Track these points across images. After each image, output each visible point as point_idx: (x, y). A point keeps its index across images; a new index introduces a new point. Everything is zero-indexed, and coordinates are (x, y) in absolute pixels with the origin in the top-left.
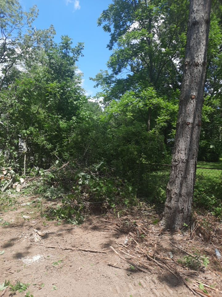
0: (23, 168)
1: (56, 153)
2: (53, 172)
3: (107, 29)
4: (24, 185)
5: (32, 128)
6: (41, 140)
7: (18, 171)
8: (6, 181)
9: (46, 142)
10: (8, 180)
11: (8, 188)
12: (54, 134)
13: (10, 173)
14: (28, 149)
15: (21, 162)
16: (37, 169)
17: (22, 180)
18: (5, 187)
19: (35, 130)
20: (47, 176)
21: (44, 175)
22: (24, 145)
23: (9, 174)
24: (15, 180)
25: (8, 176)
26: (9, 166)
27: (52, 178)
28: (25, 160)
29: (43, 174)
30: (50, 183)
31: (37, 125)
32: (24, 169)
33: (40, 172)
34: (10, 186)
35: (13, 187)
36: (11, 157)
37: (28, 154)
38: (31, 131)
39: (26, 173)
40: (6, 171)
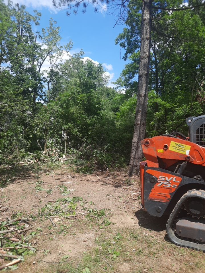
1: (84, 139)
2: (81, 151)
3: (122, 45)
4: (65, 159)
5: (70, 124)
6: (76, 131)
7: (62, 151)
8: (55, 157)
9: (78, 132)
10: (56, 156)
11: (56, 161)
12: (83, 127)
13: (57, 152)
14: (68, 137)
15: (63, 146)
16: (72, 149)
17: (64, 156)
18: (55, 160)
19: (71, 125)
20: (78, 153)
21: (76, 153)
22: (65, 135)
23: (56, 152)
24: (60, 156)
26: (56, 148)
27: (81, 155)
28: (66, 144)
30: (80, 158)
31: (72, 122)
32: (65, 150)
33: (74, 151)
34: (57, 160)
35: (59, 160)
36: (57, 142)
37: (68, 141)
38: (69, 126)
39: (67, 152)
40: (55, 151)
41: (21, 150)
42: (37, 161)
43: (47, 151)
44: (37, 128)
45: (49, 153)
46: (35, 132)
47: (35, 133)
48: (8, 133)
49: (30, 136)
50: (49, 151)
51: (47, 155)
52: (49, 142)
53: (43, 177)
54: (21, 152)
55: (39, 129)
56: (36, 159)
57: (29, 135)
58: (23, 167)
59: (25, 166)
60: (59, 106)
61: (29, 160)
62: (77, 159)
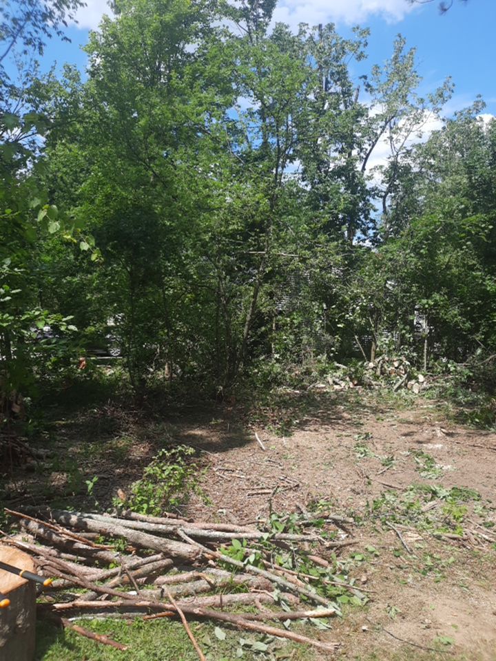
0: (423, 359)
1: (478, 337)
2: (471, 368)
4: (424, 385)
5: (437, 296)
6: (453, 314)
7: (416, 363)
8: (398, 377)
9: (460, 317)
10: (400, 376)
11: (400, 387)
12: (476, 303)
13: (404, 366)
14: (431, 330)
15: (419, 350)
16: (444, 360)
17: (421, 378)
18: (397, 386)
19: (442, 299)
20: (460, 373)
21: (456, 371)
22: (424, 323)
23: (401, 367)
24: (410, 377)
25: (400, 369)
26: (400, 356)
27: (469, 377)
28: (425, 347)
29: (454, 369)
30: (466, 384)
31: (444, 290)
32: (425, 361)
33: (449, 365)
34: (403, 385)
35: (409, 386)
36: (403, 340)
37: (432, 339)
38: (436, 301)
39: (428, 368)
40: (397, 362)
41: (319, 357)
42: (355, 385)
43: (379, 362)
44: (355, 306)
45: (382, 367)
46: (350, 316)
47: (352, 318)
48: (294, 319)
49: (339, 326)
50: (384, 362)
51: (378, 373)
52: (384, 340)
53: (370, 424)
54: (319, 361)
55: (360, 309)
56: (352, 380)
57: (338, 323)
58: (323, 395)
59: (327, 393)
60: (409, 251)
61: (337, 380)
62: (456, 386)
